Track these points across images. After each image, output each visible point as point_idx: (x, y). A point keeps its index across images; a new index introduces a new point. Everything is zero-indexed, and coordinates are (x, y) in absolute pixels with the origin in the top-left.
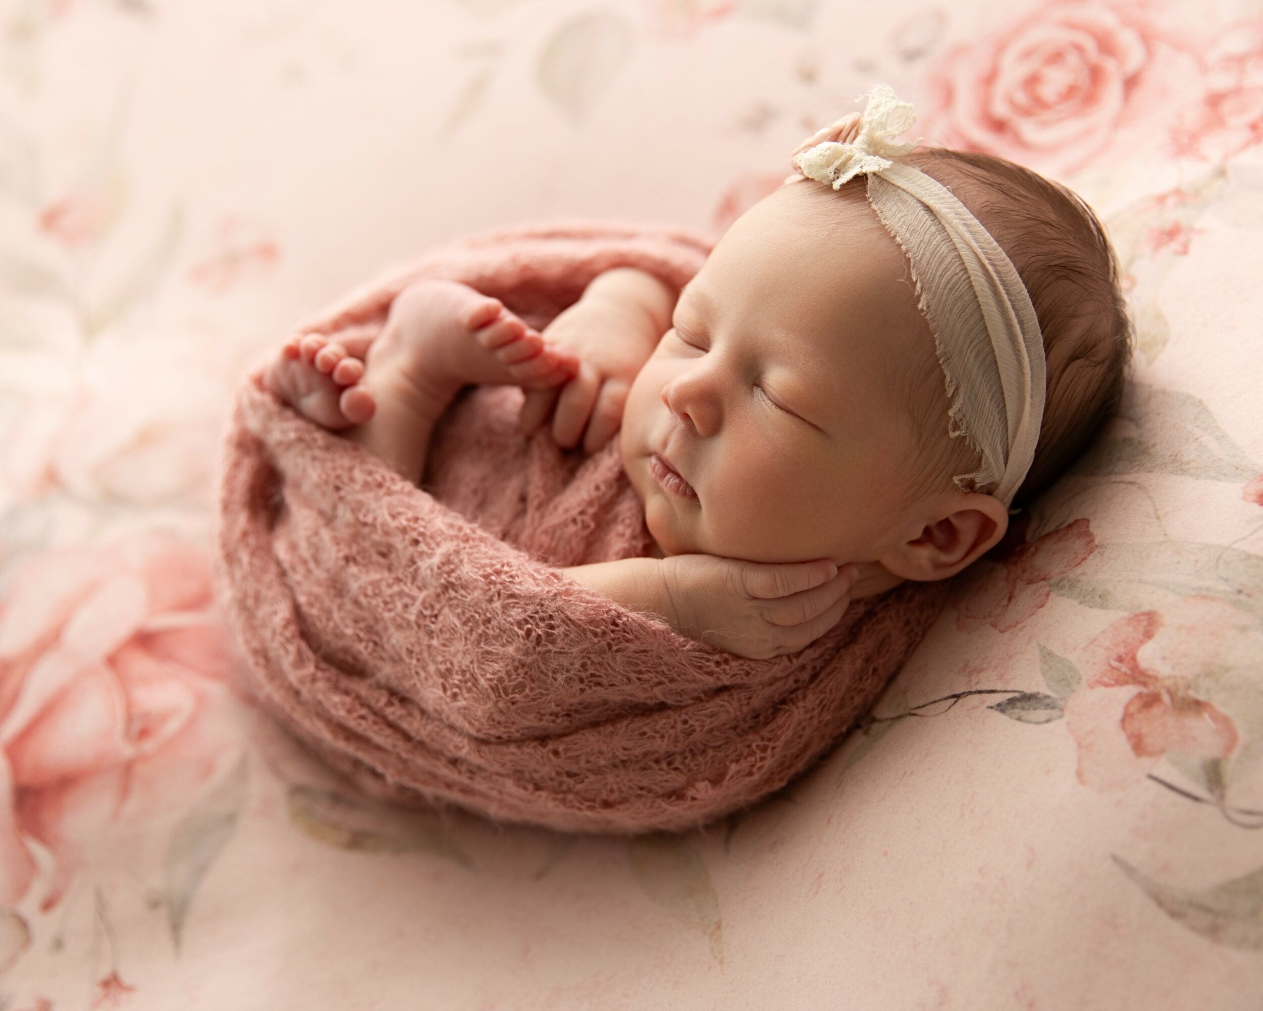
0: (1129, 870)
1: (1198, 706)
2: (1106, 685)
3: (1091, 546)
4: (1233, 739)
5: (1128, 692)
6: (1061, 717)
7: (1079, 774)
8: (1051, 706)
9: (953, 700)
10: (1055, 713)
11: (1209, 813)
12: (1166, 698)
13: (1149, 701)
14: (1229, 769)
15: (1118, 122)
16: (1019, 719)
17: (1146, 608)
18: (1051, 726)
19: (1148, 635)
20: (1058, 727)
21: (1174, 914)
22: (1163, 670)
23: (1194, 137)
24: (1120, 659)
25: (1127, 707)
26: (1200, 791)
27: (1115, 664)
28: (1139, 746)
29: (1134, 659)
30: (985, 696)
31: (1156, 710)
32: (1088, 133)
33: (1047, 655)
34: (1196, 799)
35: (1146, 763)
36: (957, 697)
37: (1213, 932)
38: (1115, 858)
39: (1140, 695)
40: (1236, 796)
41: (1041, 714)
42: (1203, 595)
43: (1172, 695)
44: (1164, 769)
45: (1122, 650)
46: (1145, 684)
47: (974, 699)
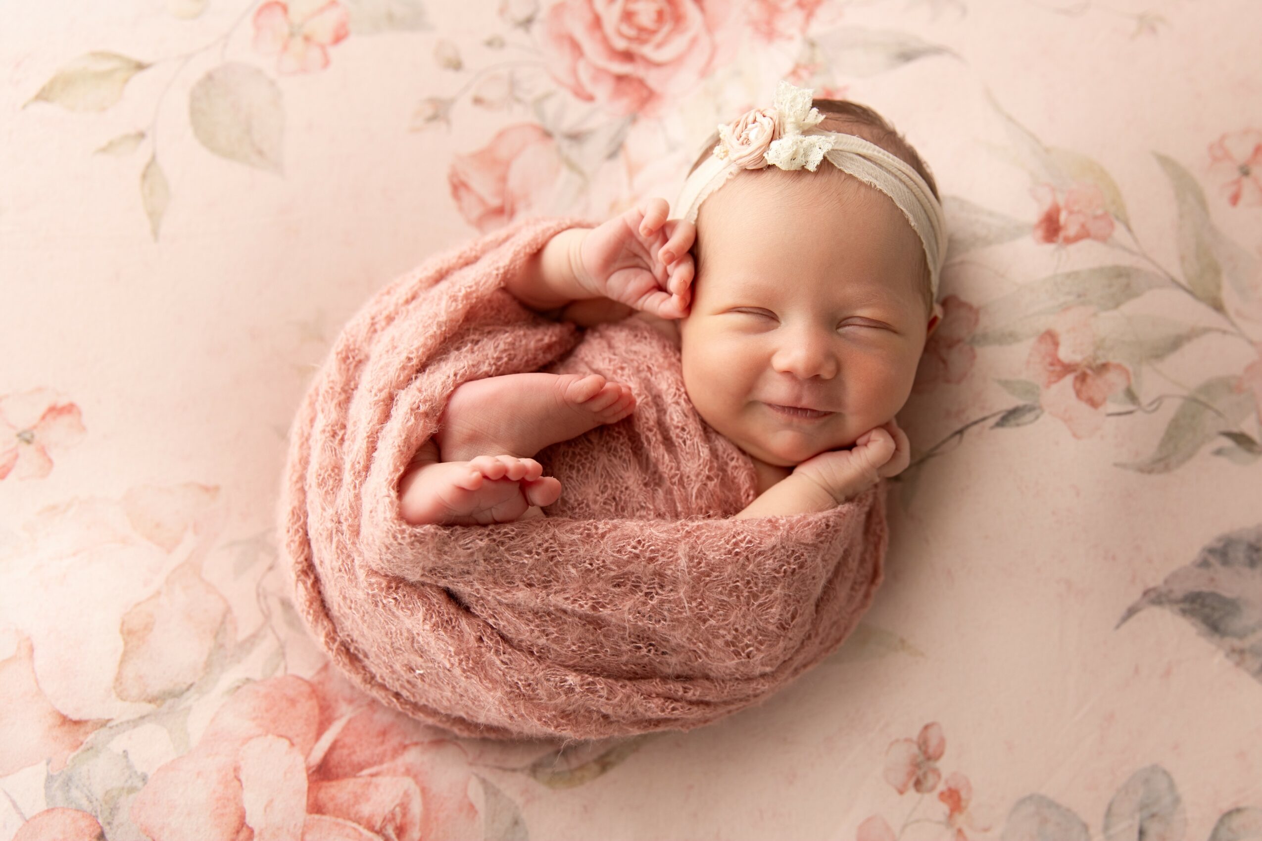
0: (1123, 466)
1: (1105, 367)
2: (1055, 382)
3: (974, 312)
4: (1126, 372)
5: (1069, 379)
6: (1043, 412)
7: (1075, 435)
8: (1030, 409)
9: (958, 437)
10: (1038, 412)
11: (1139, 414)
12: (1089, 372)
13: (1083, 378)
14: (1135, 388)
15: (710, 28)
16: (1018, 425)
17: (1043, 329)
18: (1041, 419)
19: (1056, 344)
20: (1045, 418)
21: (1150, 472)
22: (1077, 358)
23: (769, 23)
24: (1052, 364)
25: (1074, 386)
26: (1130, 407)
27: (1051, 368)
28: (1093, 403)
29: (1059, 361)
30: (981, 424)
31: (1089, 381)
32: (694, 41)
33: (1006, 384)
34: (1130, 412)
35: (1102, 410)
36: (960, 432)
37: (1167, 468)
38: (1116, 465)
39: (1076, 378)
40: (1145, 400)
41: (1029, 417)
42: (1065, 308)
43: (1090, 367)
44: (1112, 407)
45: (1049, 360)
46: (1074, 370)
47: (975, 429)
